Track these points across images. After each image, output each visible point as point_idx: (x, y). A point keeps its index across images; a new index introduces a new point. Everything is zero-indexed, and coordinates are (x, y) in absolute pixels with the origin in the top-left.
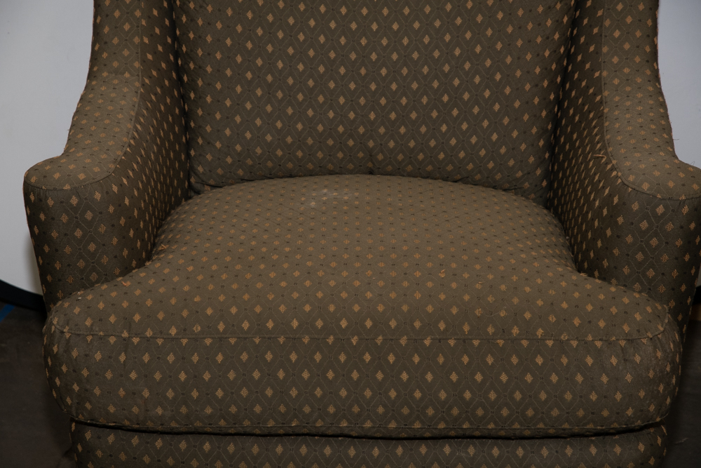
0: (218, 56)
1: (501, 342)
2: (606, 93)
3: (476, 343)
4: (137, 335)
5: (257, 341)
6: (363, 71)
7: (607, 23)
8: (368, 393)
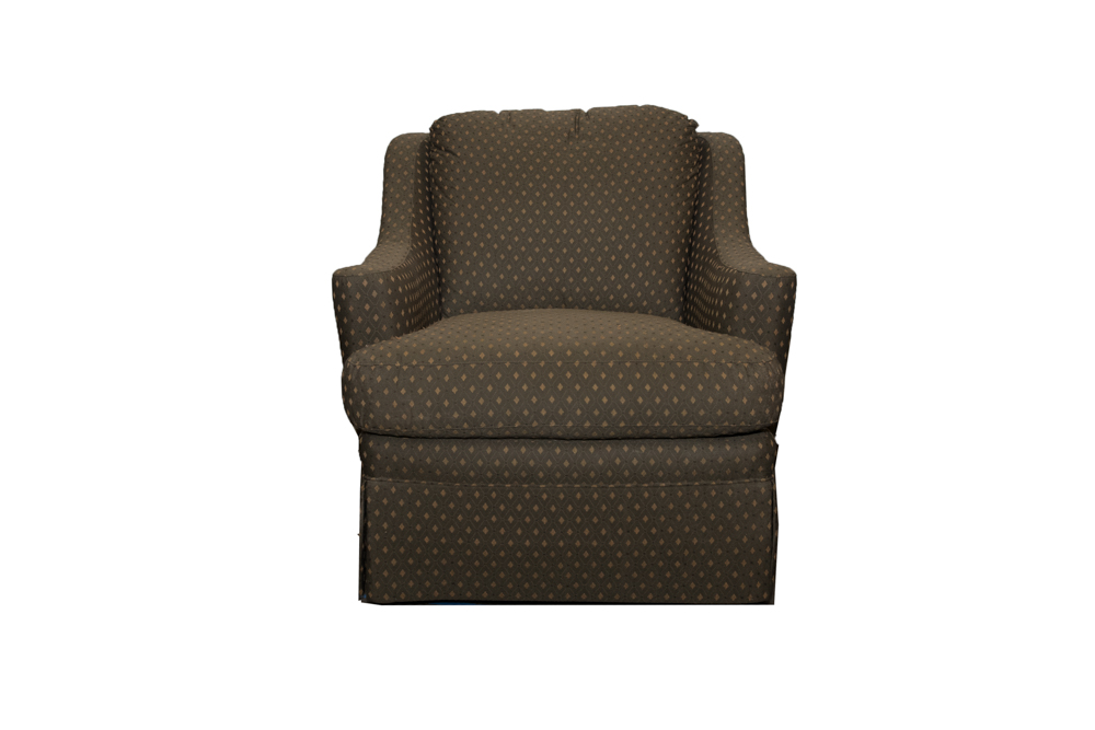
0: (462, 233)
1: (663, 364)
2: (719, 247)
3: (645, 365)
4: (406, 364)
5: (490, 365)
6: (558, 241)
7: (716, 212)
8: (570, 400)
